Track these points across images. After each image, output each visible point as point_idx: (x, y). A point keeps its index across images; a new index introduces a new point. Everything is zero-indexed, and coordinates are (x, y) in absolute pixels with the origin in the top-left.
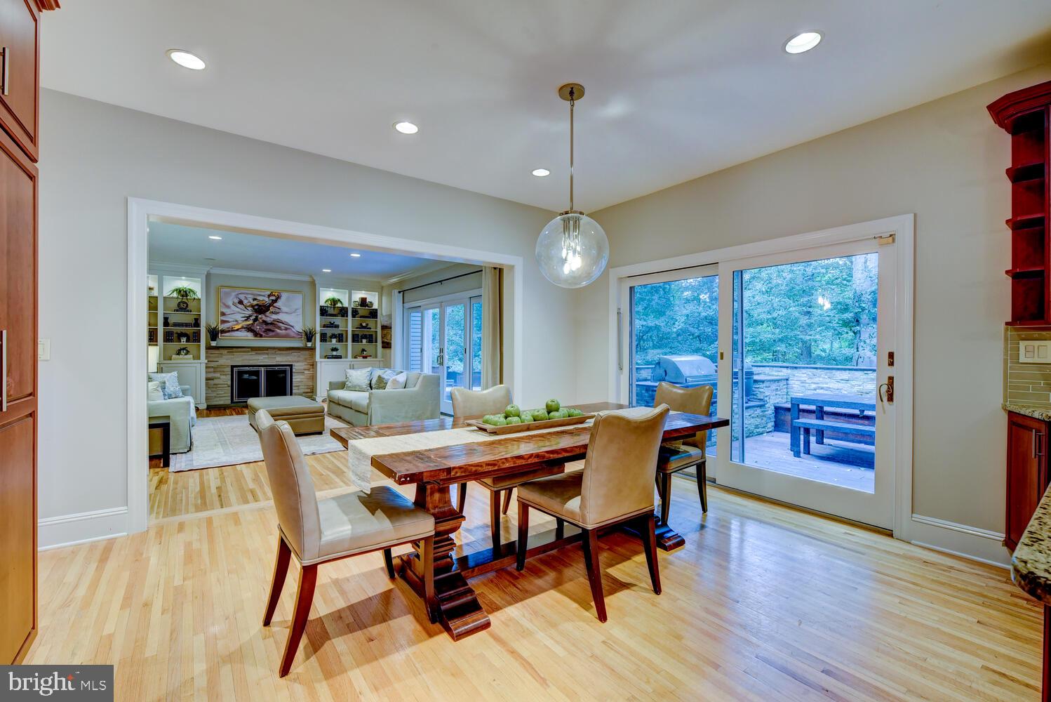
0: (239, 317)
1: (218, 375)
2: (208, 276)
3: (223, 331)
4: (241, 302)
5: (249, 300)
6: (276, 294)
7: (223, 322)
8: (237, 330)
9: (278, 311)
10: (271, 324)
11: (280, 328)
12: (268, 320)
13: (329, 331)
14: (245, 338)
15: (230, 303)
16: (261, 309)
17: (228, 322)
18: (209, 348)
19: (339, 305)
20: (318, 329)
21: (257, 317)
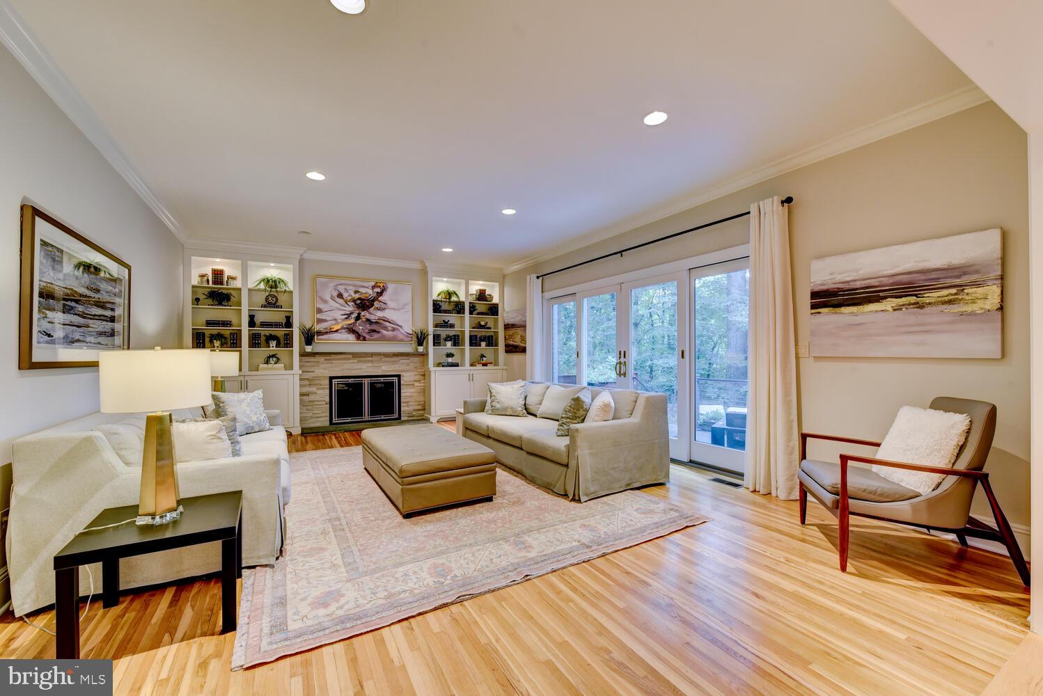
0: (338, 315)
1: (313, 389)
2: (302, 262)
3: (319, 333)
4: (340, 296)
5: (349, 294)
6: (381, 285)
7: (320, 321)
8: (337, 331)
9: (383, 306)
10: (376, 323)
11: (386, 328)
12: (372, 318)
13: (444, 332)
14: (345, 342)
15: (328, 297)
16: (364, 304)
17: (324, 321)
18: (303, 354)
19: (454, 299)
20: (431, 329)
21: (359, 314)
